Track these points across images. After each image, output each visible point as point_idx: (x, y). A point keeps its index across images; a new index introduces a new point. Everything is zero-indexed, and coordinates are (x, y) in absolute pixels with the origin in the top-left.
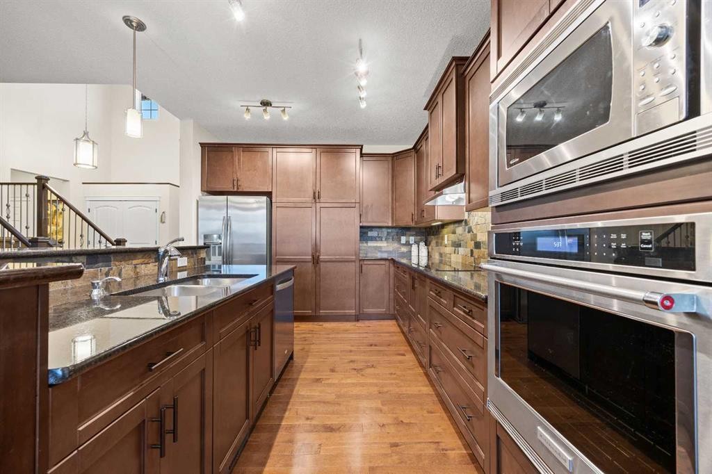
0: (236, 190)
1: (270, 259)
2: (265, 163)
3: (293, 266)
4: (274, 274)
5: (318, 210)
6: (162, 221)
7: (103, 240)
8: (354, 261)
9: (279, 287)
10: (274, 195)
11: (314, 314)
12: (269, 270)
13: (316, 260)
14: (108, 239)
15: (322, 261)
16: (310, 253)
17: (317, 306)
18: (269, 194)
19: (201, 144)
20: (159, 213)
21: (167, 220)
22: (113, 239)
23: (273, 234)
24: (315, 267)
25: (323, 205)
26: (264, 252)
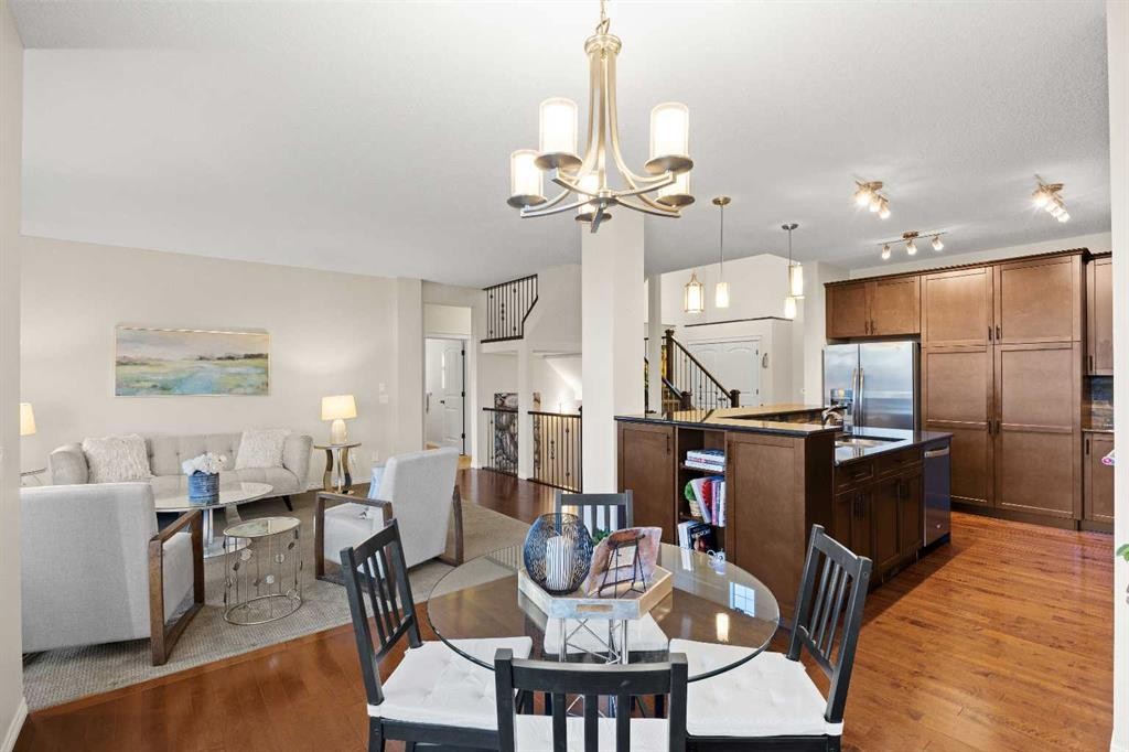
0: (869, 334)
1: (918, 423)
2: (910, 295)
3: (948, 434)
4: (924, 439)
5: (998, 353)
6: (764, 365)
7: (719, 391)
8: (1072, 434)
9: (928, 454)
10: (923, 337)
11: (992, 506)
12: (918, 435)
13: (995, 427)
14: (723, 390)
15: (1007, 431)
16: (985, 417)
17: (997, 496)
18: (916, 337)
19: (827, 285)
20: (761, 356)
21: (770, 363)
22: (729, 391)
23: (923, 390)
24: (993, 439)
25: (1004, 347)
26: (909, 411)
